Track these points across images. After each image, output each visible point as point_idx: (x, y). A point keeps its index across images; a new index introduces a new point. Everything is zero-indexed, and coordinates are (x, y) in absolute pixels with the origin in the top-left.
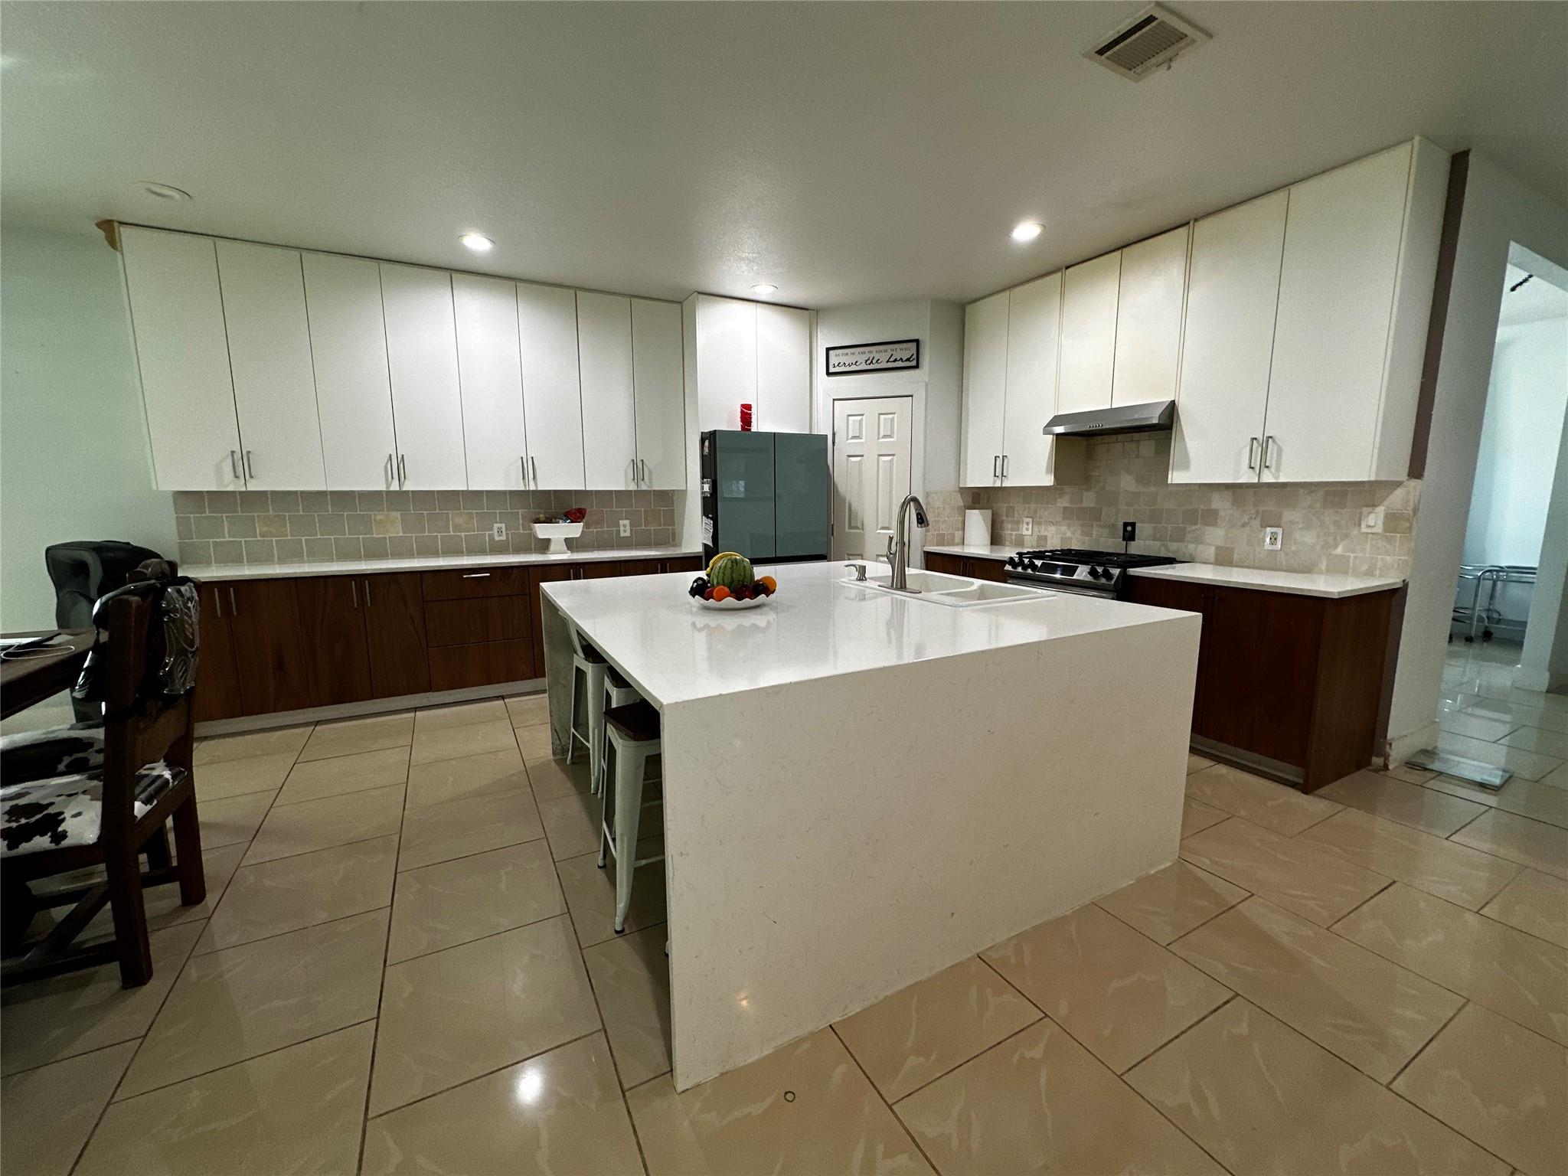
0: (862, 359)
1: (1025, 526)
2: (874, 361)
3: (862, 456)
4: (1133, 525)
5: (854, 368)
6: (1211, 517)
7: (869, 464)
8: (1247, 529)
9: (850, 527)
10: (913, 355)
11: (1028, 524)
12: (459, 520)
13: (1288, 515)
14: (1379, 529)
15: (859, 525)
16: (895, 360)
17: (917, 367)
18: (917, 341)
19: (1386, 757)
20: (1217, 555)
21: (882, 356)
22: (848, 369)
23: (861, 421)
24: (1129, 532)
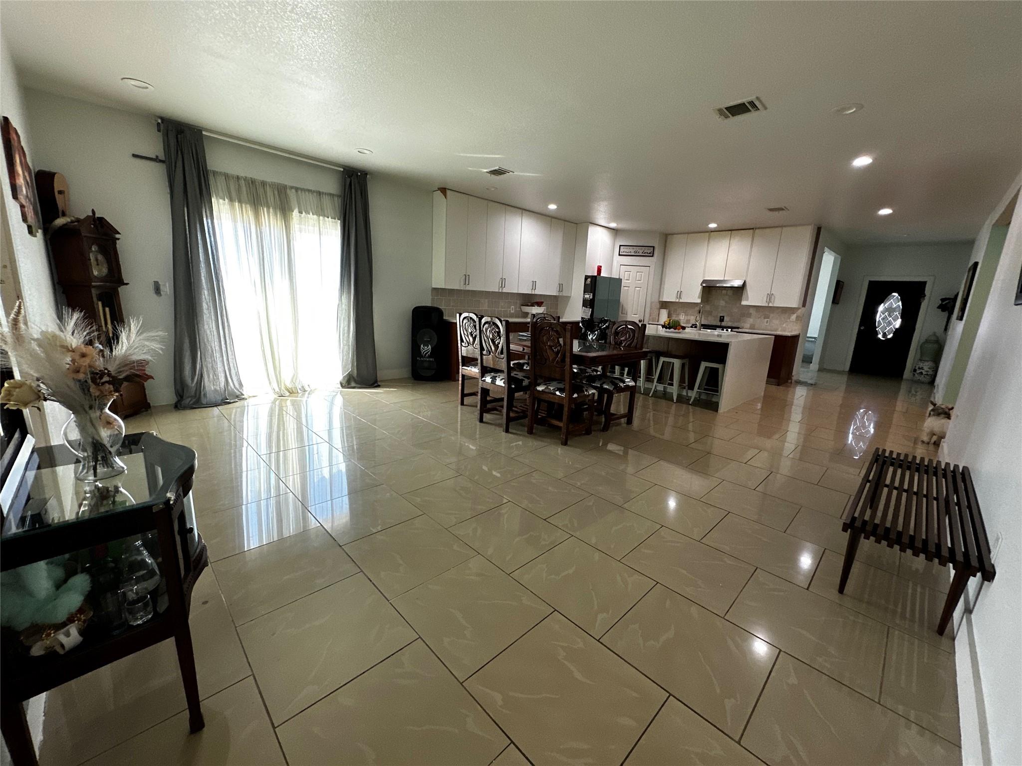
0: (633, 251)
2: (637, 252)
4: (723, 317)
5: (629, 254)
6: (749, 315)
7: (631, 289)
8: (760, 319)
9: (622, 313)
10: (652, 252)
12: (502, 304)
13: (772, 315)
14: (794, 320)
16: (644, 253)
17: (653, 256)
18: (654, 247)
19: (791, 379)
20: (750, 326)
21: (640, 251)
22: (627, 254)
23: (630, 274)
24: (722, 319)
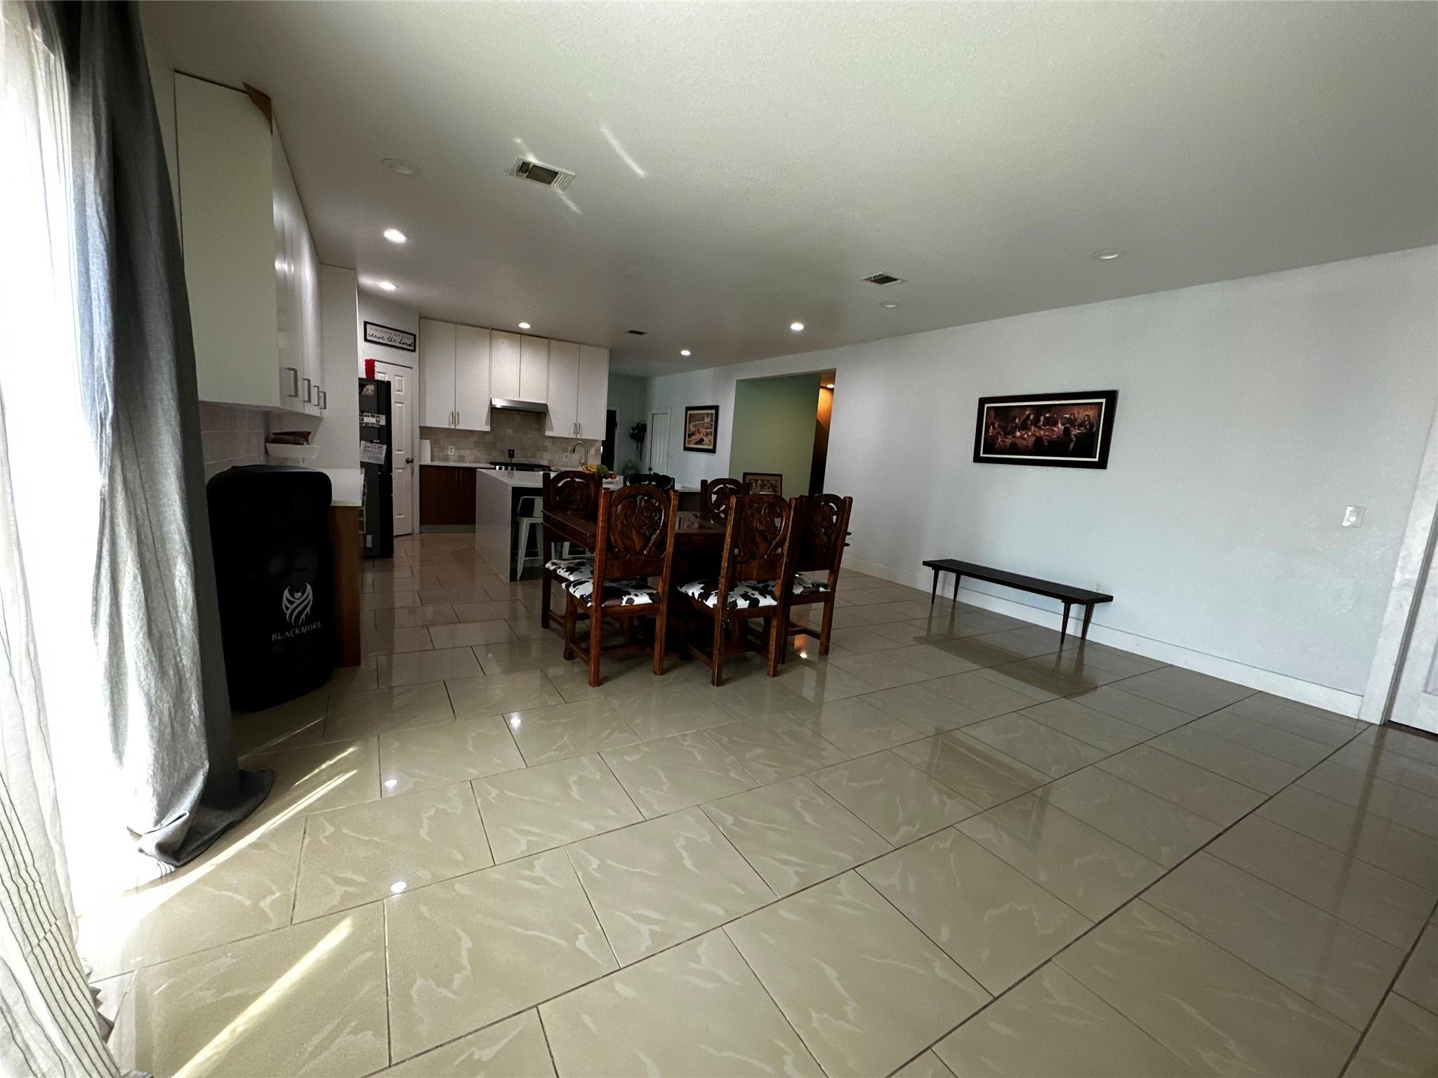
0: (385, 336)
1: (449, 450)
2: (393, 340)
4: (513, 451)
5: (381, 341)
6: (545, 448)
8: (558, 454)
10: (412, 343)
11: (451, 449)
14: (594, 454)
16: (404, 343)
20: (548, 462)
21: (397, 339)
22: (377, 340)
24: (511, 454)
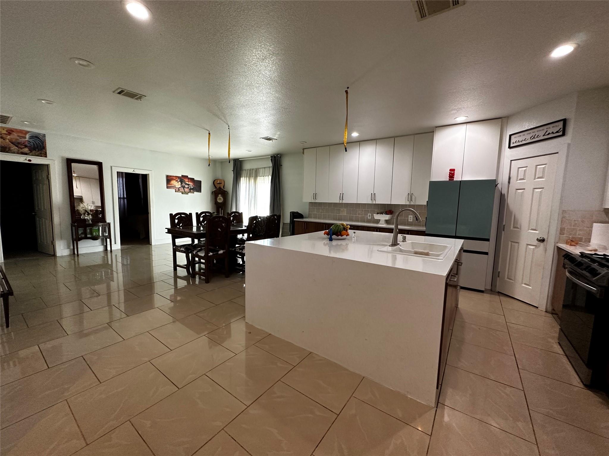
0: (528, 137)
2: (535, 137)
3: (524, 189)
5: (524, 142)
7: (528, 194)
10: (561, 128)
15: (519, 227)
16: (549, 134)
17: (563, 135)
18: (565, 120)
21: (541, 134)
22: (521, 143)
23: (525, 171)
